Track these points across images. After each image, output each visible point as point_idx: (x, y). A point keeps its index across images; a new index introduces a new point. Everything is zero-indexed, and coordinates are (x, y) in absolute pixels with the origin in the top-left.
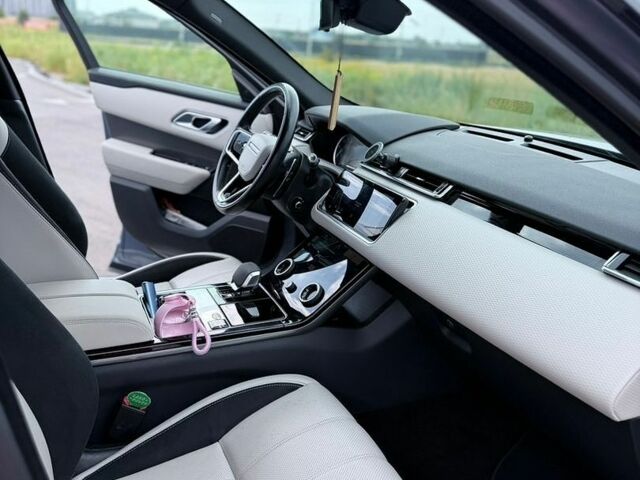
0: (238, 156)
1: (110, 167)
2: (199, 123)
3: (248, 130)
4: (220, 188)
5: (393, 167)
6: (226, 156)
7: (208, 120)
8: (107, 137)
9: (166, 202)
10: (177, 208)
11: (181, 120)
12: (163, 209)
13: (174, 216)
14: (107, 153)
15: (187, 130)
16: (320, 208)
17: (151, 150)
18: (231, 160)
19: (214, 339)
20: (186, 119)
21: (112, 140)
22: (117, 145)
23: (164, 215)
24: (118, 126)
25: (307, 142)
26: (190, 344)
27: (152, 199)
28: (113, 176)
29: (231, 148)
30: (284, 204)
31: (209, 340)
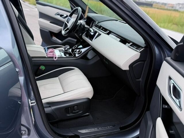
0: (68, 23)
1: (40, 25)
2: (61, 16)
3: (71, 17)
4: (64, 30)
5: (100, 27)
6: (66, 23)
7: (64, 15)
8: (40, 18)
9: (53, 35)
10: (55, 36)
11: (57, 15)
12: (52, 36)
13: (54, 38)
14: (39, 22)
15: (58, 17)
16: (84, 35)
17: (50, 22)
18: (67, 24)
19: (58, 58)
20: (58, 14)
21: (41, 19)
22: (42, 20)
23: (52, 38)
24: (42, 15)
25: (85, 22)
26: (53, 58)
27: (49, 34)
28: (40, 27)
29: (67, 21)
30: (77, 35)
31: (57, 58)
